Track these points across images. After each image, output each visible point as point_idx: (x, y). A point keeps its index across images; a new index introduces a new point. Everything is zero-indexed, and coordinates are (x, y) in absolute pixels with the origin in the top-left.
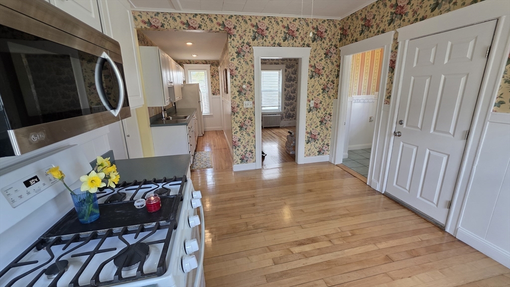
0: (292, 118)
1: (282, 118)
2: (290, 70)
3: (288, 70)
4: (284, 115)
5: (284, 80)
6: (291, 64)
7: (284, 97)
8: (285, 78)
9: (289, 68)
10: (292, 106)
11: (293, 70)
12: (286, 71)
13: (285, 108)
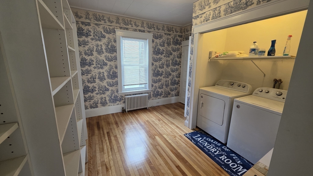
0: (160, 96)
1: (149, 97)
2: (158, 41)
3: (155, 40)
4: (152, 93)
5: (152, 53)
6: (159, 34)
7: (152, 72)
8: (152, 50)
9: (157, 38)
10: (160, 83)
11: (161, 41)
12: (153, 41)
13: (152, 86)
